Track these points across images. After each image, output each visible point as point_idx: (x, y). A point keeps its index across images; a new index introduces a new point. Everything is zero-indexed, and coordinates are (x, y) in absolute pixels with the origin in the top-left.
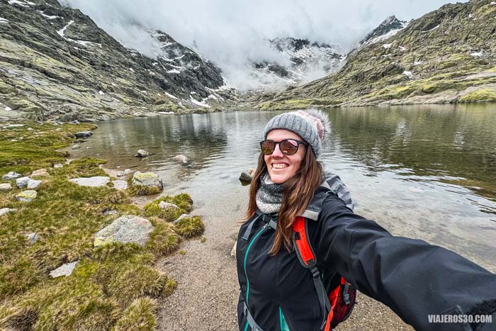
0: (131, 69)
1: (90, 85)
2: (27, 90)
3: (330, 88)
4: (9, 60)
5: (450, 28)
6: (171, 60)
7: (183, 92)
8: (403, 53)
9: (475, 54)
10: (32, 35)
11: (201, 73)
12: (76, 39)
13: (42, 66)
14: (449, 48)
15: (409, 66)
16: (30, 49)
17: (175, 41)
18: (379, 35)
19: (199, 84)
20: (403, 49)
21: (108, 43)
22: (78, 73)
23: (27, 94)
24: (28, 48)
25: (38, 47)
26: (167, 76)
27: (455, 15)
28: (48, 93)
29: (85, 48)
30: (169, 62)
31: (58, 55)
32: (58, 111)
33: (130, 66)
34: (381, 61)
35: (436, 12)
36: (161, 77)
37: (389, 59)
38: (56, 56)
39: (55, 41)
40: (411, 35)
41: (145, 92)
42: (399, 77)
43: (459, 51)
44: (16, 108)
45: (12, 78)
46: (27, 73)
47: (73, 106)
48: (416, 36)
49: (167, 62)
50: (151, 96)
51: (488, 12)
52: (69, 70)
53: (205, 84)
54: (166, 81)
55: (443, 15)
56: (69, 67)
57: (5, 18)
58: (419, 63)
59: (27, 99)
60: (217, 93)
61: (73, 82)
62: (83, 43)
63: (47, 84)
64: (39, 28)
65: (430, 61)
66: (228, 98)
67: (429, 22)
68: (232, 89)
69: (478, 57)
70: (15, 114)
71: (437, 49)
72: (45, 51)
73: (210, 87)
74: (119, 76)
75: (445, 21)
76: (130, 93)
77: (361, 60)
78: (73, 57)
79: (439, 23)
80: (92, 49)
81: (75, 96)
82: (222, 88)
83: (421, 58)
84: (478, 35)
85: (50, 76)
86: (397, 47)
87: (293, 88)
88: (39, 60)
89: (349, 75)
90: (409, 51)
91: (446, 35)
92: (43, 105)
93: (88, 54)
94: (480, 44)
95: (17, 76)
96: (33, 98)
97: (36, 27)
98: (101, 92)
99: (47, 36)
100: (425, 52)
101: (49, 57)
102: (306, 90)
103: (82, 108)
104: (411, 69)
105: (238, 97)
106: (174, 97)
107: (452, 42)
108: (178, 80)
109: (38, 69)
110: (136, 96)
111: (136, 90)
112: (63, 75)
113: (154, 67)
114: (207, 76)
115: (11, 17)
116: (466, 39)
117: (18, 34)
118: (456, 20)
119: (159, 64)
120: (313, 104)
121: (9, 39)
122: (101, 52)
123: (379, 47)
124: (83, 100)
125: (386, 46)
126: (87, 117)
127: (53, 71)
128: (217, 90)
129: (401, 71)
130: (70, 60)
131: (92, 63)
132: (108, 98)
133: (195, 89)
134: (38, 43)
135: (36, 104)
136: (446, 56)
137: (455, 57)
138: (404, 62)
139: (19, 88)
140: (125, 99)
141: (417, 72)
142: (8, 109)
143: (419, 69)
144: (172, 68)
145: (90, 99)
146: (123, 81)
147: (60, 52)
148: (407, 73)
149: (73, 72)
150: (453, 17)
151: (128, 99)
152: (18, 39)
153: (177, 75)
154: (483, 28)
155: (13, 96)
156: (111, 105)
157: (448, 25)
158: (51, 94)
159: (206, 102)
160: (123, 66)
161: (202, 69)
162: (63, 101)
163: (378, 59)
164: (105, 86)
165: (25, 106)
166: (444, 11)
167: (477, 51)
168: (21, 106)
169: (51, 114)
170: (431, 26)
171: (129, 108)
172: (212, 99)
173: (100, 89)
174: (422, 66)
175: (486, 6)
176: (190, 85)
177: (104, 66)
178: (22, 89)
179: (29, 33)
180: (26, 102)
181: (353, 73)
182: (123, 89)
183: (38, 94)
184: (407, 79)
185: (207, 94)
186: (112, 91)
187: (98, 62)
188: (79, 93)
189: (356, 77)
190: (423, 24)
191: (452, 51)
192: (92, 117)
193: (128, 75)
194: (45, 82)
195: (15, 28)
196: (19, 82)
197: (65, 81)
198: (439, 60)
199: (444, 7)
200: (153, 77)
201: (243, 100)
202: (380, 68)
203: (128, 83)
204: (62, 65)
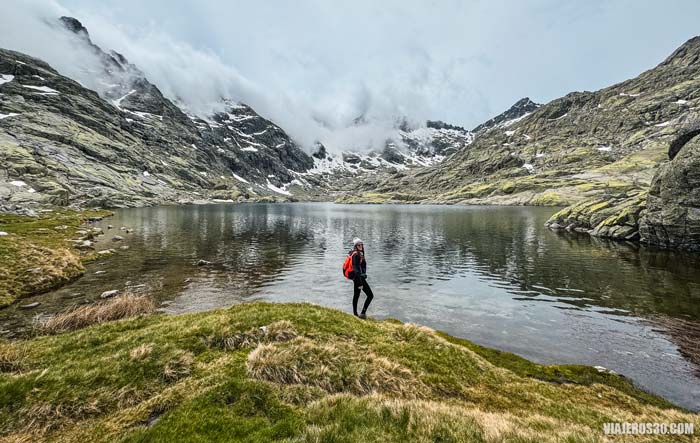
0: (193, 145)
1: (134, 164)
2: (58, 170)
3: (441, 178)
4: (46, 136)
5: (579, 118)
6: (248, 136)
7: (259, 175)
8: (527, 142)
9: (604, 149)
10: (82, 108)
11: (285, 153)
12: (133, 110)
13: (82, 142)
14: (575, 140)
15: (530, 158)
16: (75, 123)
17: (256, 115)
18: (512, 118)
19: (281, 166)
20: (528, 138)
21: (172, 115)
22: (124, 150)
23: (57, 175)
24: (73, 122)
25: (85, 122)
26: (240, 155)
27: (583, 104)
28: (80, 174)
29: (142, 121)
30: (246, 138)
31: (106, 130)
32: (85, 195)
33: (193, 141)
34: (499, 151)
35: (561, 99)
36: (232, 155)
37: (508, 149)
38: (103, 131)
39: (107, 114)
40: (536, 122)
41: (204, 173)
42: (517, 170)
43: (585, 145)
44: (41, 190)
45: (45, 156)
46: (64, 149)
47: (105, 190)
48: (542, 124)
49: (243, 138)
50: (212, 178)
51: (617, 103)
52: (113, 148)
53: (290, 166)
54: (237, 160)
55: (569, 104)
56: (114, 144)
57: (57, 89)
58: (542, 155)
59: (55, 181)
60: (303, 177)
61: (114, 162)
62: (140, 115)
63: (83, 162)
64: (93, 100)
65: (553, 154)
66: (317, 184)
67: (555, 110)
68: (325, 174)
69: (606, 153)
70: (40, 196)
71: (561, 140)
72: (91, 124)
73: (295, 170)
74: (176, 154)
75: (573, 110)
76: (183, 175)
77: (479, 148)
78: (123, 132)
79: (567, 111)
80: (150, 121)
81: (112, 178)
82: (310, 172)
83: (543, 150)
84: (606, 128)
85: (88, 154)
86: (521, 135)
87: (402, 176)
88: (82, 136)
89: (463, 165)
90: (534, 140)
91: (575, 125)
92: (71, 188)
93: (143, 127)
94: (610, 137)
95: (51, 153)
96: (63, 180)
97: (89, 99)
98: (146, 173)
99: (98, 109)
100: (548, 143)
101: (94, 132)
102: (418, 179)
103: (114, 192)
104: (532, 162)
105: (331, 184)
106: (245, 181)
107: (580, 133)
108: (254, 160)
109: (77, 147)
110: (190, 179)
111: (192, 172)
112: (104, 152)
113: (225, 143)
114: (293, 157)
115: (64, 89)
116: (595, 131)
117: (67, 106)
118: (584, 109)
119: (232, 140)
120: (394, 199)
121: (54, 111)
122: (160, 125)
123: (501, 134)
124: (120, 182)
125: (508, 133)
126: (118, 203)
127: (94, 149)
128: (304, 174)
129: (520, 163)
130: (118, 135)
131: (145, 138)
132: (153, 180)
133: (274, 172)
134: (86, 117)
135: (64, 186)
136: (571, 150)
137: (580, 151)
138: (525, 154)
139: (50, 168)
140: (174, 183)
141: (538, 166)
142: (32, 190)
143: (541, 162)
144: (248, 145)
145: (129, 181)
146: (178, 160)
147: (109, 126)
148: (527, 166)
149: (117, 149)
150: (581, 106)
151: (179, 183)
152: (64, 112)
153: (254, 153)
154: (611, 121)
155: (42, 176)
156: (154, 189)
157: (576, 114)
158: (84, 175)
159: (287, 189)
160: (184, 142)
161: (287, 148)
162: (96, 183)
163: (497, 148)
164: (152, 166)
165: (52, 188)
166: (571, 99)
167: (604, 145)
168: (47, 188)
169: (78, 198)
170: (557, 115)
171: (175, 193)
172: (295, 185)
173: (146, 169)
174: (544, 159)
175: (615, 97)
176: (268, 166)
177: (159, 141)
178: (54, 169)
179: (80, 106)
180: (53, 183)
181: (469, 162)
182: (175, 170)
183: (69, 175)
184: (527, 173)
185: (290, 179)
186: (161, 171)
187: (153, 136)
188: (118, 174)
189: (471, 168)
190: (548, 112)
191: (578, 144)
192: (122, 203)
193: (187, 153)
194: (80, 161)
195: (65, 100)
196: (51, 161)
197: (105, 160)
198: (563, 154)
199: (569, 95)
200: (222, 155)
201: (336, 188)
202: (497, 158)
203: (184, 163)
204: (107, 141)
